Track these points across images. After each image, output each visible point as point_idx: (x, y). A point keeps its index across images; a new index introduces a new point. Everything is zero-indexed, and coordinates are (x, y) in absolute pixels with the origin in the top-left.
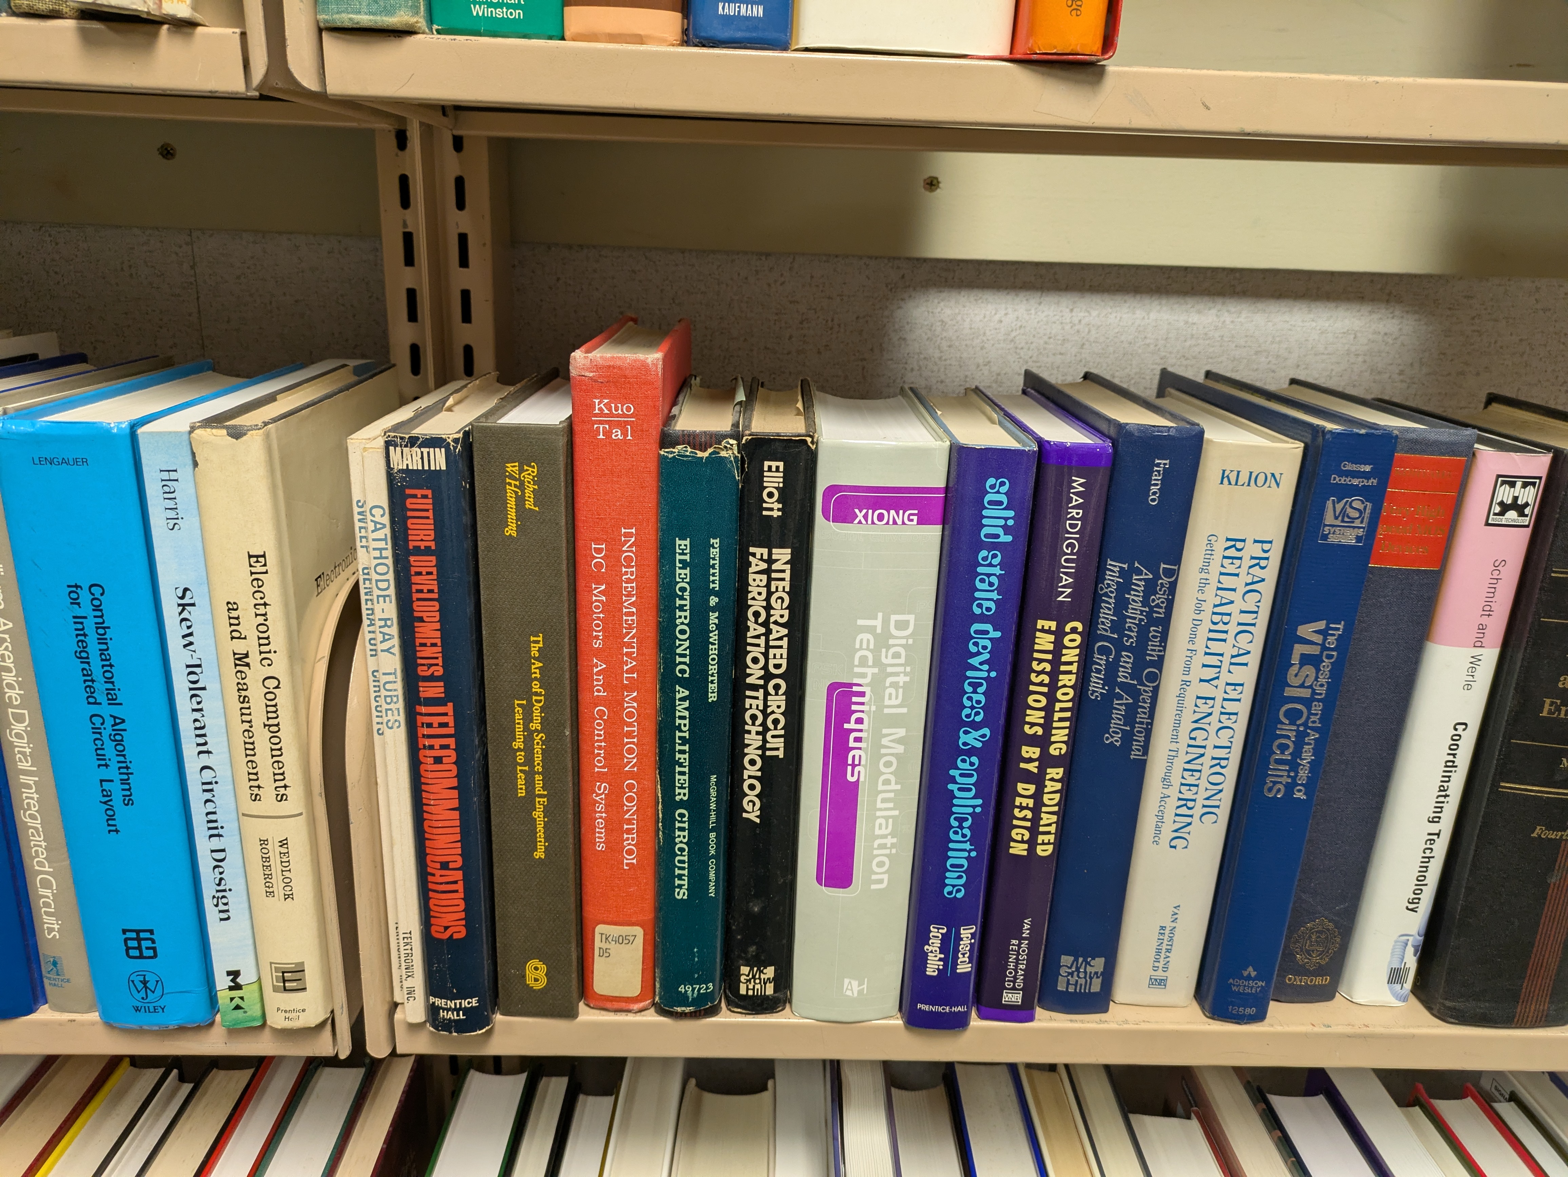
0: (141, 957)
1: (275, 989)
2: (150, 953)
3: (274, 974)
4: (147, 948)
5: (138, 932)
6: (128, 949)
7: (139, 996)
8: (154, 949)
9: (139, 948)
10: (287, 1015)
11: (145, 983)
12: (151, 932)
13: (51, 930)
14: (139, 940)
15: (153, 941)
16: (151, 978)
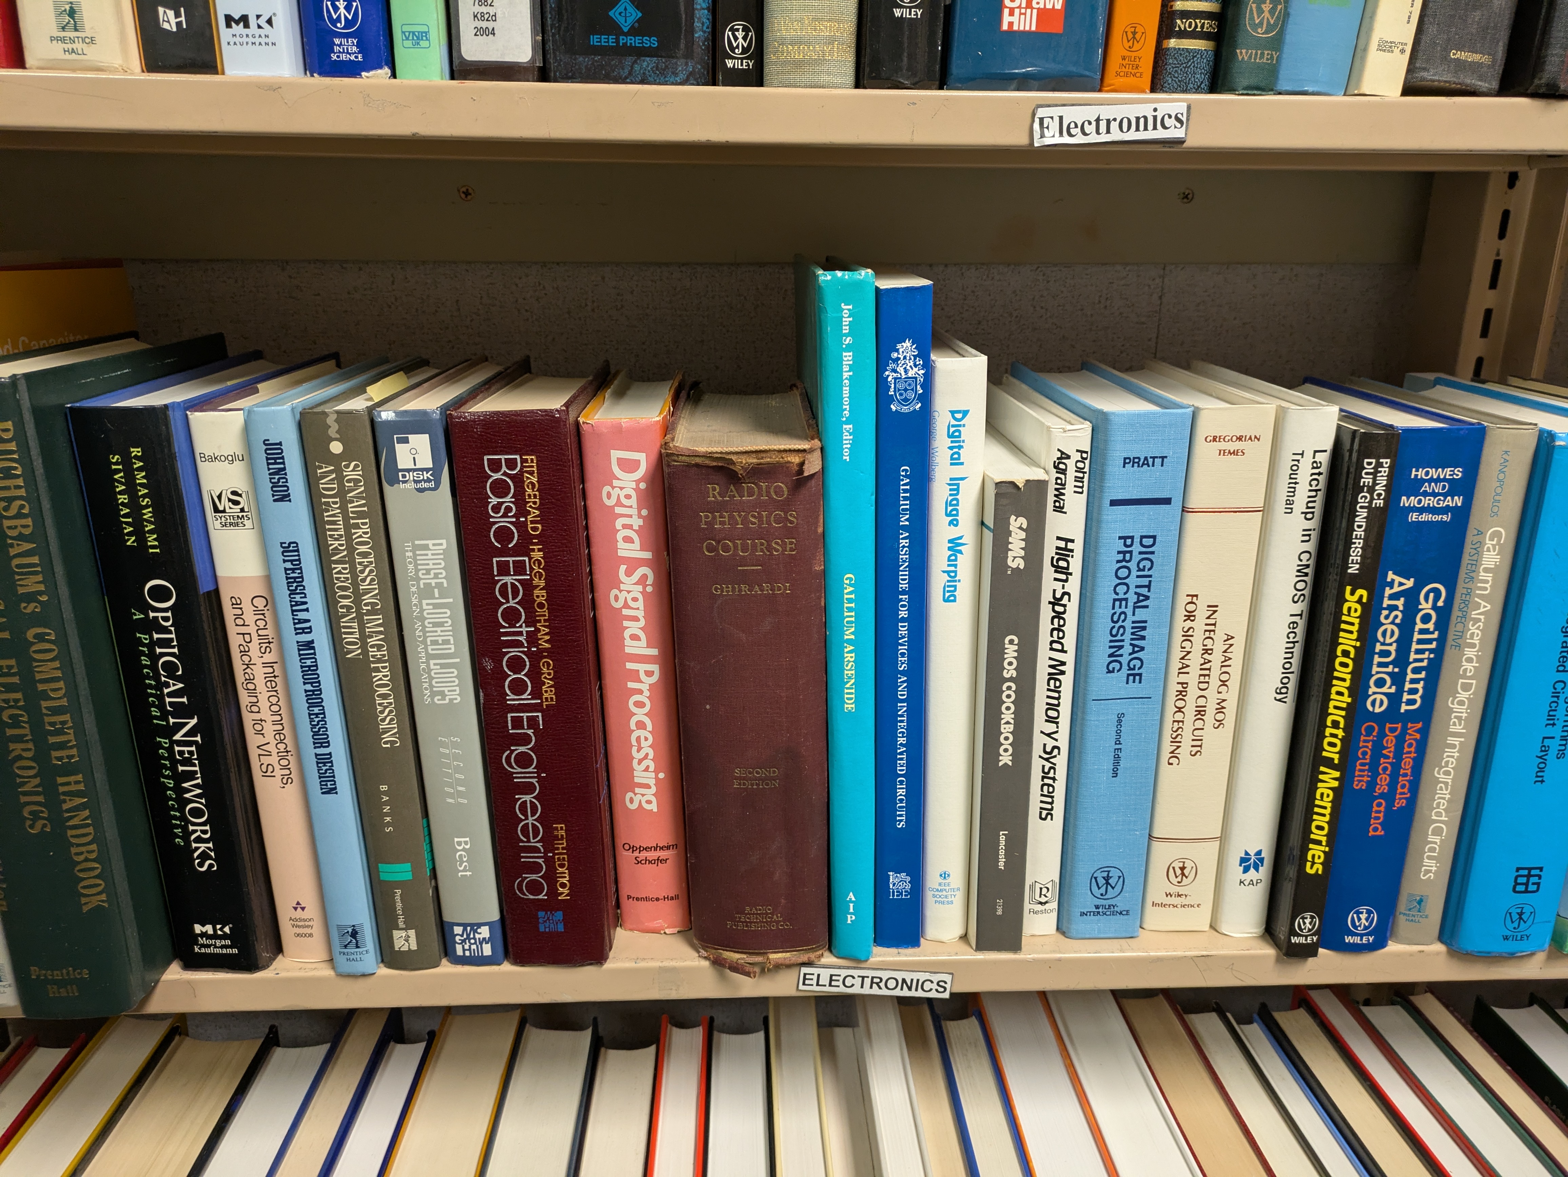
0: (1526, 892)
2: (1534, 888)
4: (1533, 884)
6: (1517, 885)
8: (1538, 884)
9: (1527, 884)
11: (1520, 914)
12: (1541, 869)
13: (1427, 872)
14: (1529, 876)
15: (1540, 877)
16: (1527, 910)
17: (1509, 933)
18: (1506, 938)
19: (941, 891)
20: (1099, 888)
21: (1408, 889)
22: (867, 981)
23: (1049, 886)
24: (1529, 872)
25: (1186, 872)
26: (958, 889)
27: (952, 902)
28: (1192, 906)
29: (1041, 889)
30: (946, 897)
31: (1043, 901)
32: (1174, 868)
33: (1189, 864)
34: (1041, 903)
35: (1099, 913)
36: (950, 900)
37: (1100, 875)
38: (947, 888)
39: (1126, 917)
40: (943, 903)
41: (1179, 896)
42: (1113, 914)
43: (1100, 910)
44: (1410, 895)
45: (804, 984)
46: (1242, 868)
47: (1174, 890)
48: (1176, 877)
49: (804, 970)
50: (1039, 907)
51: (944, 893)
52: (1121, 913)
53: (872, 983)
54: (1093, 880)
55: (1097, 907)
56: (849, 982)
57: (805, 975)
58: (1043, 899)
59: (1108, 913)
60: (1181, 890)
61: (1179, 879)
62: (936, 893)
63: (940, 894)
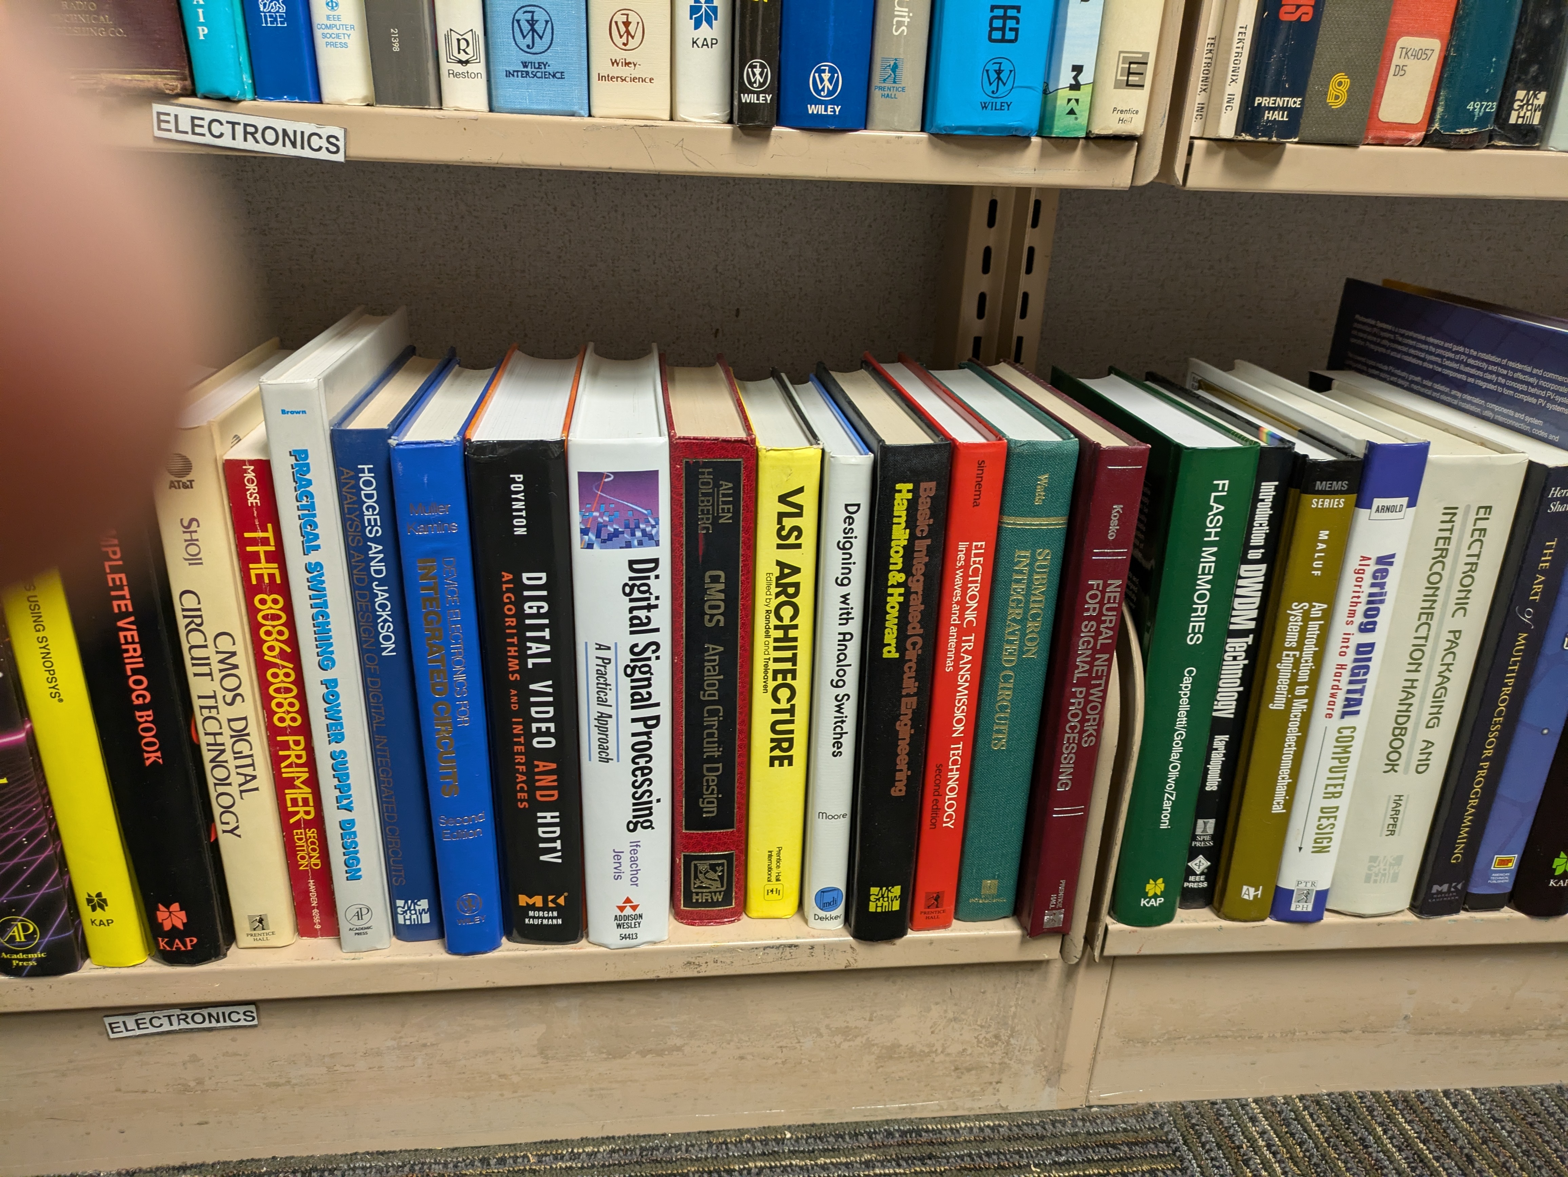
0: (1003, 40)
1: (1118, 85)
2: (1010, 35)
3: (1121, 65)
4: (1011, 29)
5: (1006, 8)
6: (992, 29)
7: (989, 89)
8: (1016, 30)
9: (1003, 29)
10: (1122, 116)
11: (999, 72)
12: (1018, 9)
13: (900, 24)
14: (1005, 18)
15: (1018, 20)
16: (1006, 66)
17: (988, 99)
18: (984, 106)
19: (330, 27)
20: (524, 37)
21: (883, 52)
22: (239, 130)
23: (469, 37)
24: (1005, 12)
25: (632, 28)
26: (352, 27)
27: (345, 45)
28: (644, 80)
29: (459, 40)
30: (338, 36)
31: (464, 60)
32: (616, 23)
33: (633, 18)
34: (460, 62)
35: (527, 73)
36: (343, 41)
37: (523, 17)
38: (338, 23)
39: (561, 81)
40: (334, 45)
41: (627, 64)
42: (546, 75)
43: (529, 69)
44: (884, 59)
45: (160, 129)
46: (693, 21)
47: (620, 55)
48: (621, 37)
49: (157, 107)
50: (459, 68)
51: (335, 31)
52: (554, 76)
53: (246, 133)
54: (516, 24)
55: (525, 65)
56: (216, 128)
57: (159, 114)
58: (463, 57)
59: (539, 75)
60: (629, 56)
61: (624, 40)
62: (326, 31)
63: (330, 31)
